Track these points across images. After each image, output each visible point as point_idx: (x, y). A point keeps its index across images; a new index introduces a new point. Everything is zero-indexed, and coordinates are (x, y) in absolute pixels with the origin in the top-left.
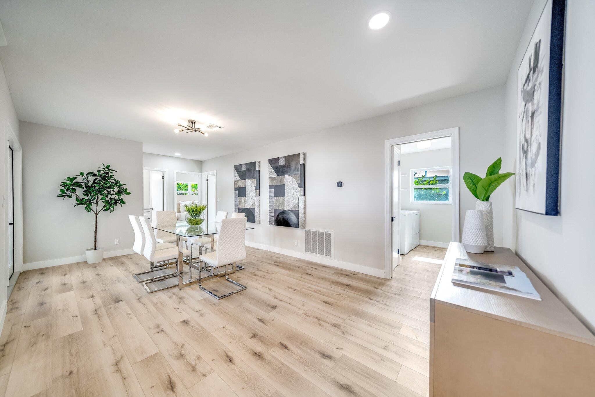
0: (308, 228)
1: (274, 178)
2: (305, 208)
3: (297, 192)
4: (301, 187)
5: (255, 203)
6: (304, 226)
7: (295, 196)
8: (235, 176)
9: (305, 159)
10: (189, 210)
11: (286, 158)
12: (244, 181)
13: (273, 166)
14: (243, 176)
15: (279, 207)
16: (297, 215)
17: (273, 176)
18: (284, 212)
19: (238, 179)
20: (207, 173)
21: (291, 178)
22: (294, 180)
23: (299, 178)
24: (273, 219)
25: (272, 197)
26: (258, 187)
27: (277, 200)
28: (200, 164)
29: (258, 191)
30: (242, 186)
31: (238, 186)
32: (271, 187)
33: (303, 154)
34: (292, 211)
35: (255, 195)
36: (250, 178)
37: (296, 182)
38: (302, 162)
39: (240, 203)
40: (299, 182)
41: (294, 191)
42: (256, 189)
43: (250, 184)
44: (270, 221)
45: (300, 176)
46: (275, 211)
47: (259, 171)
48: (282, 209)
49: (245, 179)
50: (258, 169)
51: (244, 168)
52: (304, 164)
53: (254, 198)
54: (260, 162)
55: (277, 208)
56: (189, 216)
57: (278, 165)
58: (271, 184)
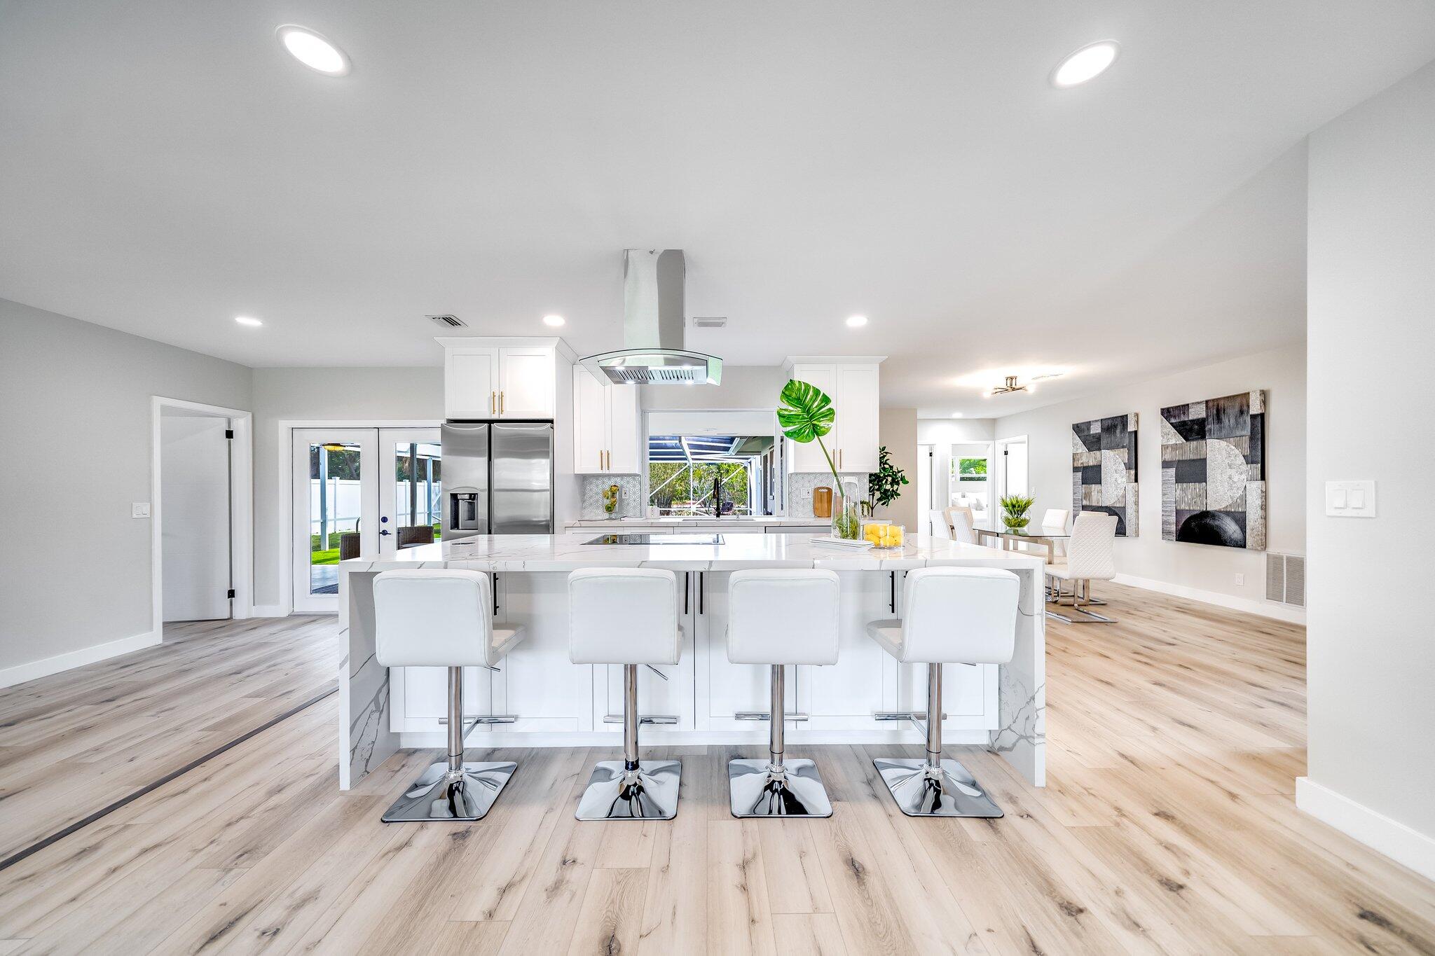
0: (1273, 549)
1: (1175, 447)
2: (1264, 507)
3: (1241, 474)
4: (1252, 463)
5: (1124, 496)
6: (1264, 546)
7: (1235, 483)
8: (1075, 445)
9: (1264, 402)
10: (1006, 506)
11: (1210, 404)
12: (1098, 453)
13: (1173, 421)
14: (1093, 443)
15: (1189, 505)
16: (1241, 520)
17: (1172, 442)
18: (1205, 514)
19: (1082, 449)
20: (1006, 440)
21: (1223, 443)
22: (1234, 448)
23: (1247, 445)
24: (1173, 528)
25: (1172, 484)
26: (1133, 465)
27: (1182, 490)
28: (992, 424)
29: (1133, 472)
30: (1091, 464)
31: (1082, 463)
32: (1166, 465)
33: (1258, 394)
34: (1228, 513)
35: (1124, 480)
36: (1111, 447)
37: (1237, 452)
38: (1255, 409)
39: (1087, 495)
40: (1247, 452)
41: (1232, 472)
42: (1128, 467)
43: (1112, 461)
44: (1165, 533)
45: (1252, 438)
46: (1179, 513)
47: (1136, 433)
48: (1198, 508)
49: (1099, 449)
50: (1134, 430)
51: (1096, 429)
52: (1262, 416)
53: (1122, 486)
54: (1137, 415)
55: (1183, 507)
56: (1006, 514)
57: (1186, 419)
58: (1168, 457)
